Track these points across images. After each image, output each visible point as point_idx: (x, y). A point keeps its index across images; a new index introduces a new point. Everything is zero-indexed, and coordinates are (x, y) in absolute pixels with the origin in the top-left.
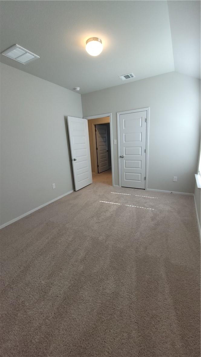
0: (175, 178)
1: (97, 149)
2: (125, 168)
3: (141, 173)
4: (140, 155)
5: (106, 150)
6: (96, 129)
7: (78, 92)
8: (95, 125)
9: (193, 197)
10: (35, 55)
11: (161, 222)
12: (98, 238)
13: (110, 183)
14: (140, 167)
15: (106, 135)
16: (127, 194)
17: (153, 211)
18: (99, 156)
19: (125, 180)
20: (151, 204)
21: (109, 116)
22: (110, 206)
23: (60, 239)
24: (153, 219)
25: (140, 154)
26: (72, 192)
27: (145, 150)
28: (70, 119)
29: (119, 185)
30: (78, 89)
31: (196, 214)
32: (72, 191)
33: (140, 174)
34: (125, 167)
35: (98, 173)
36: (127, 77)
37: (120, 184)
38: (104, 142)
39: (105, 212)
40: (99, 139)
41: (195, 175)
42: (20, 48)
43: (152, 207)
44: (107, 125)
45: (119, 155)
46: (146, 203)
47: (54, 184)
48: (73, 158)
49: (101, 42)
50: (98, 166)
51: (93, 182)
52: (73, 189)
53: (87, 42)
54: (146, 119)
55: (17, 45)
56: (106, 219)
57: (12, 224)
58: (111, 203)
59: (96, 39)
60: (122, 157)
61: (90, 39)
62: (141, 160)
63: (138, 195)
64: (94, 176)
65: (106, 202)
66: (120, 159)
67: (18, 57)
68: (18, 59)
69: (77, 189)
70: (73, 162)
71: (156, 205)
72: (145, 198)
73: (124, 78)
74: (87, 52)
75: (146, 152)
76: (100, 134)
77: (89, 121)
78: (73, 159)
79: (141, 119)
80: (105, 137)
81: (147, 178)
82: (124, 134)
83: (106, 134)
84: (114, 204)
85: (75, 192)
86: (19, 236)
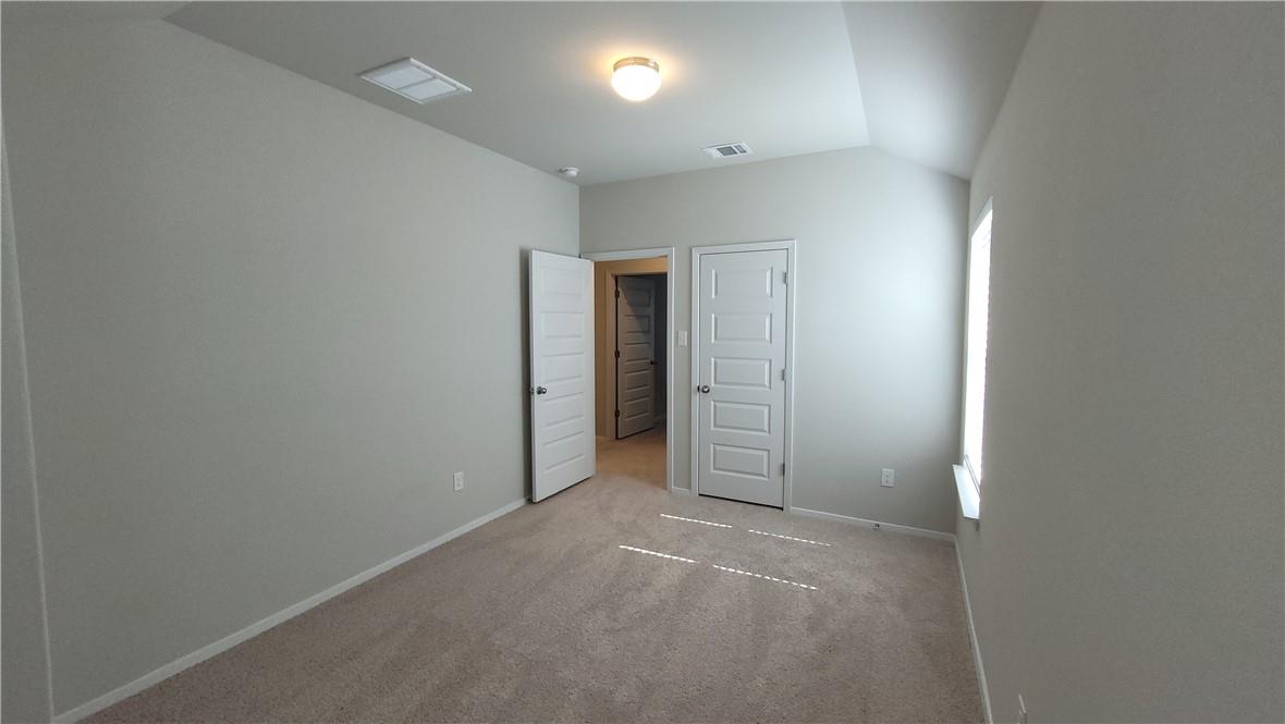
0: (888, 475)
1: (617, 354)
2: (712, 428)
3: (769, 451)
4: (764, 386)
5: (649, 361)
6: (619, 289)
7: (572, 180)
8: (616, 278)
9: (954, 546)
10: (458, 84)
11: (842, 637)
12: (611, 692)
13: (659, 479)
14: (766, 429)
15: (651, 311)
16: (717, 524)
17: (814, 594)
18: (624, 378)
19: (712, 471)
20: (805, 566)
21: (666, 256)
22: (656, 566)
23: (467, 693)
24: (814, 624)
25: (767, 383)
26: (519, 506)
27: (783, 371)
28: (537, 260)
29: (689, 487)
30: (573, 172)
31: (965, 612)
32: (521, 502)
33: (765, 453)
34: (715, 426)
35: (617, 438)
36: (727, 151)
37: (695, 484)
38: (644, 332)
39: (639, 590)
40: (628, 323)
41: (955, 467)
42: (418, 67)
43: (809, 578)
44: (660, 281)
45: (696, 383)
46: (786, 561)
47: (459, 475)
48: (536, 385)
49: (656, 68)
50: (617, 414)
51: (597, 472)
52: (525, 496)
53: (616, 67)
54: (785, 275)
55: (412, 60)
56: (641, 617)
57: (289, 622)
58: (660, 555)
59: (644, 62)
60: (704, 390)
61: (627, 59)
62: (770, 406)
63: (759, 529)
64: (601, 449)
65: (644, 551)
66: (696, 398)
67: (406, 87)
68: (405, 91)
69: (539, 495)
70: (537, 399)
71: (823, 572)
72: (785, 541)
73: (718, 155)
74: (613, 90)
75: (787, 377)
76: (631, 304)
77: (600, 268)
78: (535, 390)
79: (768, 273)
80: (649, 317)
81: (790, 471)
82: (713, 316)
83: (653, 306)
84: (674, 561)
85: (532, 507)
86: (310, 675)
